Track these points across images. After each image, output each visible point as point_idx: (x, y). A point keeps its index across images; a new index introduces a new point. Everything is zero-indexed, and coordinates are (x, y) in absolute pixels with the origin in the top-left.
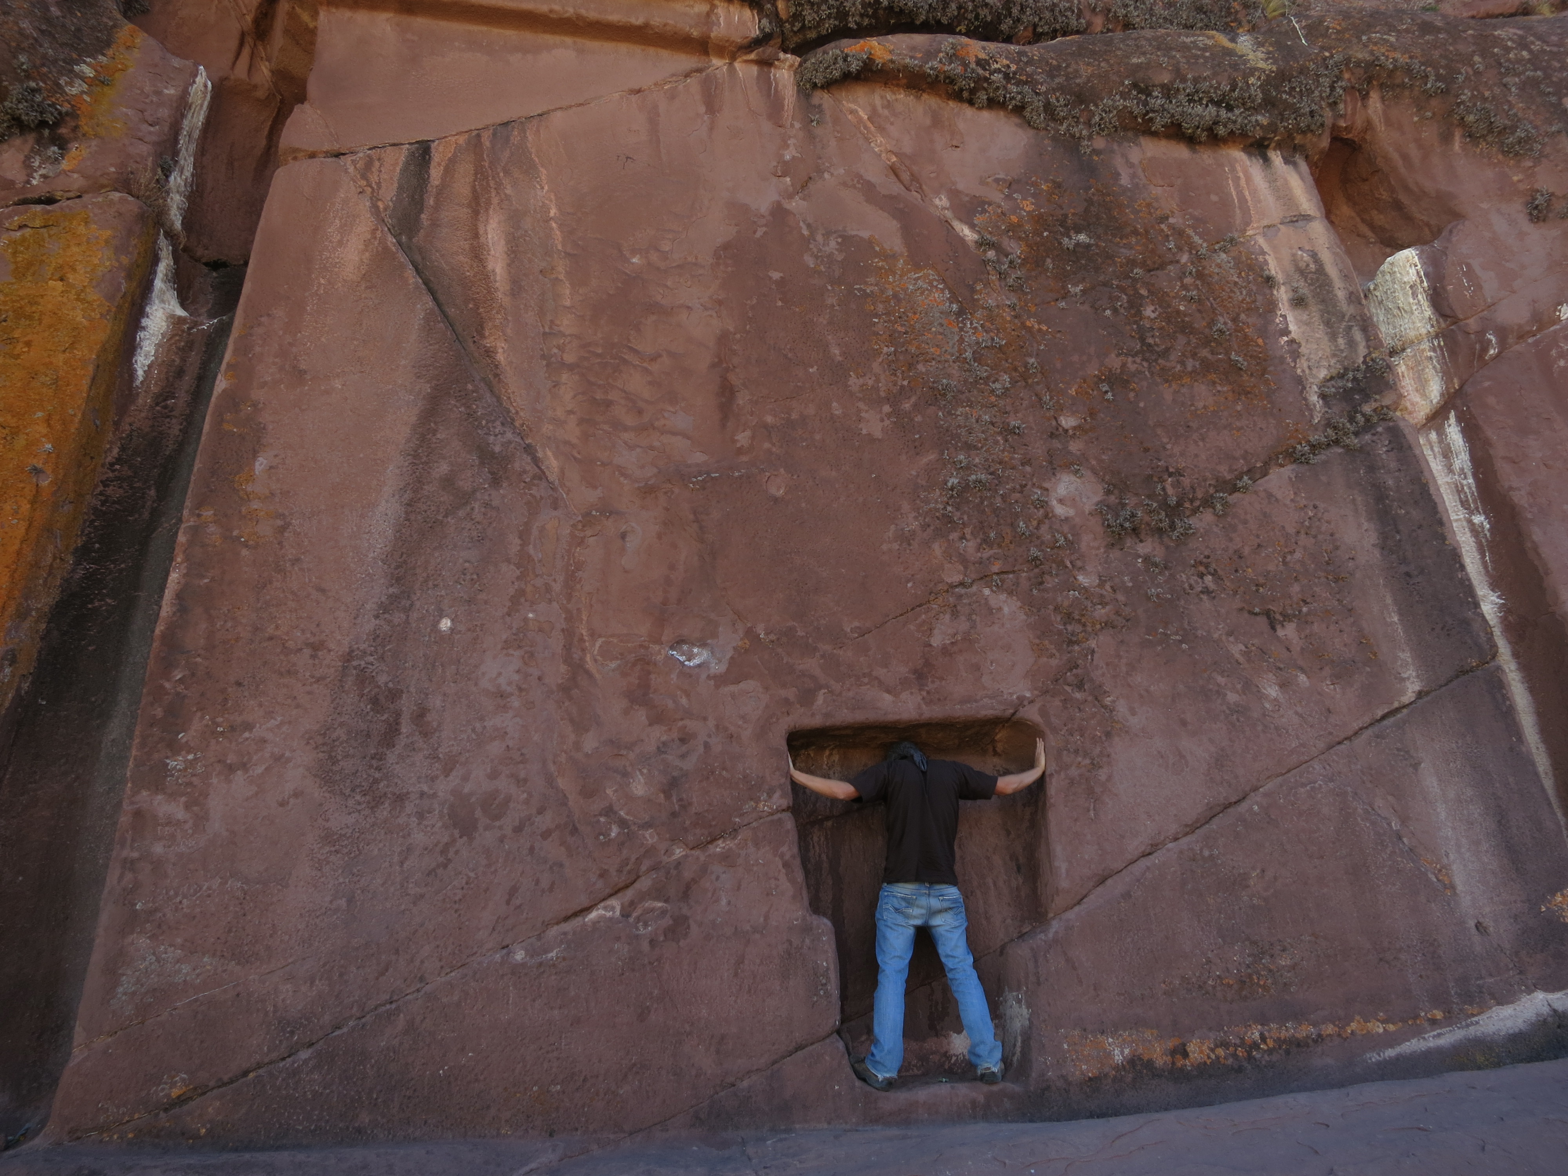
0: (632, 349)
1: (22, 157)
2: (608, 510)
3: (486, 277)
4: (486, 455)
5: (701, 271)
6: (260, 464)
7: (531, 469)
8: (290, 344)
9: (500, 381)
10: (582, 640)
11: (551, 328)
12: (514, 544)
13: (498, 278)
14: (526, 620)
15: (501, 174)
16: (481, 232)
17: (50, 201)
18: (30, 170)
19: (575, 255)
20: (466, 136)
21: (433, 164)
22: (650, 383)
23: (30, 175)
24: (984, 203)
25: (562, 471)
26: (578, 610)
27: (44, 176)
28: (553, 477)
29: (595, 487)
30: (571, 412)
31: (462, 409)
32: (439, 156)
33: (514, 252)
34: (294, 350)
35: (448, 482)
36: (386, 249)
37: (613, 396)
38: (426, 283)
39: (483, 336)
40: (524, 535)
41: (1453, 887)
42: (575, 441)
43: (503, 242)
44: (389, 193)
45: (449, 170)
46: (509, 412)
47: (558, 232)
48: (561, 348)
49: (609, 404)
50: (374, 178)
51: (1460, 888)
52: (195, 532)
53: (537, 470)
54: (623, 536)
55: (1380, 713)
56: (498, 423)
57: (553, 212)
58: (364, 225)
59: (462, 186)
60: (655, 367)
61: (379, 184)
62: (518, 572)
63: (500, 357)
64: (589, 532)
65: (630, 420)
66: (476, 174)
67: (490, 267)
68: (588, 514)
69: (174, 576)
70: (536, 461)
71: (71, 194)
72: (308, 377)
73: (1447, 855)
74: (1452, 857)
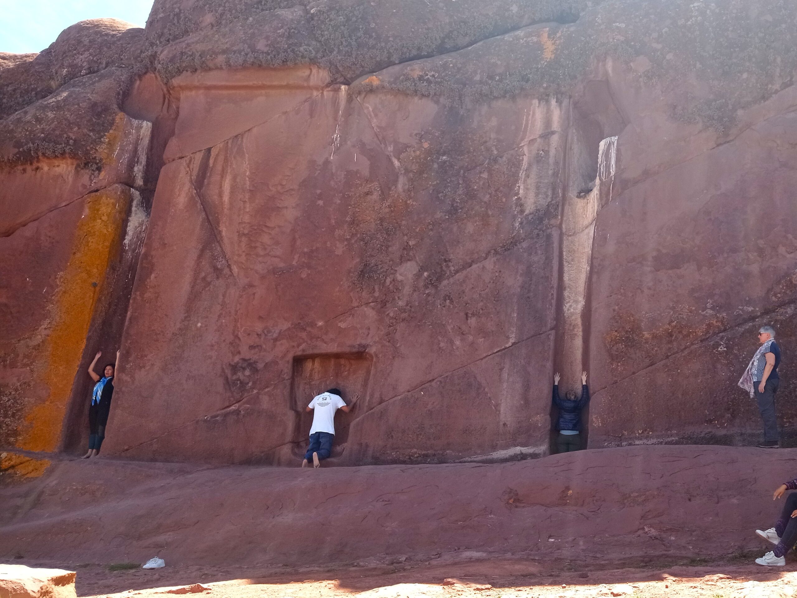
0: (266, 226)
1: (89, 176)
2: (251, 285)
3: (222, 203)
4: (216, 269)
5: (293, 192)
6: (153, 276)
7: (229, 273)
8: (163, 235)
9: (223, 242)
10: (238, 328)
11: (241, 220)
12: (221, 297)
13: (226, 203)
14: (222, 323)
15: (233, 159)
16: (223, 185)
17: (97, 191)
18: (91, 180)
19: (253, 190)
20: (223, 143)
21: (211, 157)
22: (270, 238)
23: (91, 183)
24: (408, 147)
25: (238, 272)
26: (238, 319)
27: (95, 183)
28: (235, 275)
29: (248, 278)
30: (244, 252)
31: (210, 253)
32: (214, 153)
33: (232, 192)
34: (164, 236)
35: (204, 279)
36: (192, 196)
37: (258, 244)
38: (203, 208)
39: (219, 227)
40: (224, 296)
41: (499, 411)
42: (244, 262)
43: (229, 188)
44: (195, 173)
45: (216, 160)
46: (225, 253)
47: (248, 182)
48: (244, 228)
49: (255, 247)
50: (191, 167)
51: (502, 412)
52: (135, 299)
53: (231, 273)
54: (254, 294)
55: (496, 351)
56: (221, 258)
57: (248, 173)
58: (187, 186)
59: (219, 167)
60: (273, 232)
61: (193, 169)
62: (221, 308)
63: (224, 234)
64: (244, 293)
65: (262, 253)
66: (224, 160)
67: (224, 200)
68: (244, 287)
69: (129, 313)
70: (231, 270)
71: (103, 187)
72: (167, 246)
73: (501, 400)
74: (503, 401)
